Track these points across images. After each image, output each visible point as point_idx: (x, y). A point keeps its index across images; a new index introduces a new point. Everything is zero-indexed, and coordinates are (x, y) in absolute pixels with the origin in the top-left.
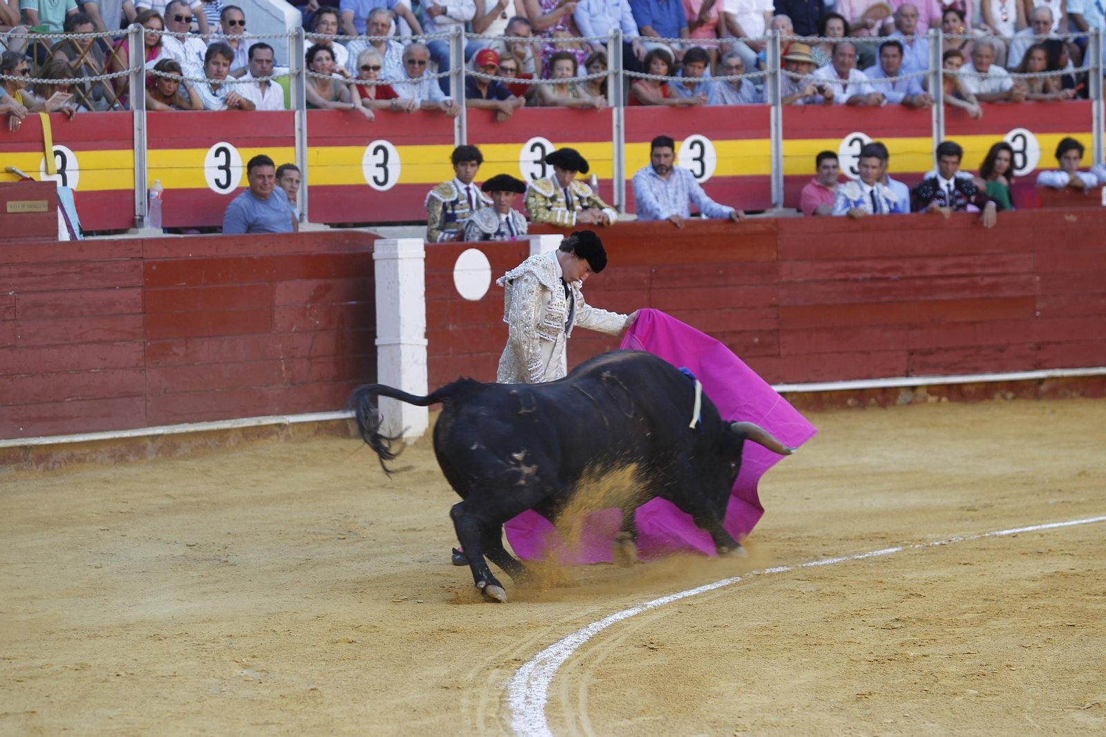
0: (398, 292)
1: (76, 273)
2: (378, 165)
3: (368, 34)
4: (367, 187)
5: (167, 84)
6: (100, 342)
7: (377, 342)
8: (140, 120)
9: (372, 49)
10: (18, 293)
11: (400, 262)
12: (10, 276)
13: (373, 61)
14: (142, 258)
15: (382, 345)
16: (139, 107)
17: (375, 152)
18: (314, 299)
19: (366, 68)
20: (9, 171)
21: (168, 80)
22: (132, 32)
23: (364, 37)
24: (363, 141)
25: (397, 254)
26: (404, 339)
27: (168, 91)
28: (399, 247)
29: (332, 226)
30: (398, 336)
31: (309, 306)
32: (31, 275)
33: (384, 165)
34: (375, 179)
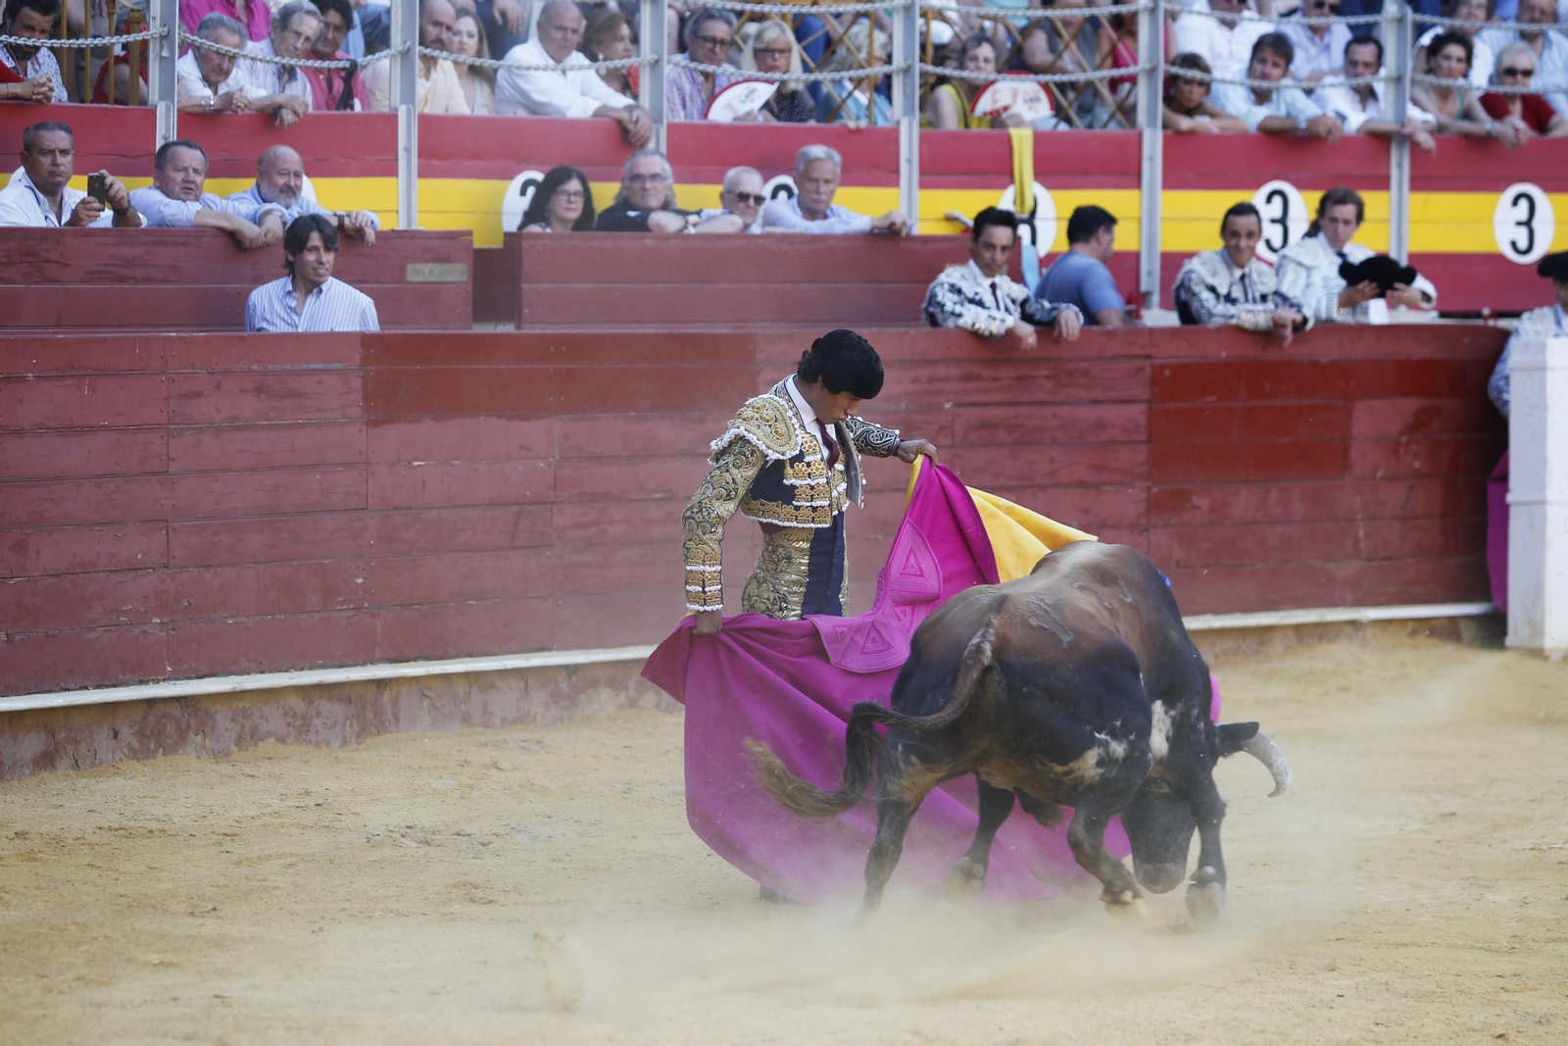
0: (1544, 420)
1: (1048, 377)
2: (1519, 223)
3: (1518, 19)
4: (1499, 258)
5: (1186, 88)
6: (1081, 484)
7: (1510, 498)
8: (1153, 144)
9: (1521, 44)
10: (961, 405)
11: (1549, 375)
12: (947, 379)
13: (1523, 61)
14: (1148, 357)
15: (1519, 504)
16: (1152, 124)
17: (1515, 202)
18: (1413, 428)
19: (1511, 72)
20: (950, 219)
21: (1189, 81)
22: (1146, 9)
23: (1512, 24)
24: (1497, 185)
25: (1544, 362)
26: (1552, 494)
27: (1190, 100)
28: (1549, 351)
29: (1443, 315)
30: (1543, 489)
31: (1404, 439)
32: (979, 378)
33: (1528, 223)
34: (1514, 244)
